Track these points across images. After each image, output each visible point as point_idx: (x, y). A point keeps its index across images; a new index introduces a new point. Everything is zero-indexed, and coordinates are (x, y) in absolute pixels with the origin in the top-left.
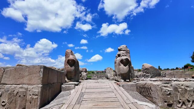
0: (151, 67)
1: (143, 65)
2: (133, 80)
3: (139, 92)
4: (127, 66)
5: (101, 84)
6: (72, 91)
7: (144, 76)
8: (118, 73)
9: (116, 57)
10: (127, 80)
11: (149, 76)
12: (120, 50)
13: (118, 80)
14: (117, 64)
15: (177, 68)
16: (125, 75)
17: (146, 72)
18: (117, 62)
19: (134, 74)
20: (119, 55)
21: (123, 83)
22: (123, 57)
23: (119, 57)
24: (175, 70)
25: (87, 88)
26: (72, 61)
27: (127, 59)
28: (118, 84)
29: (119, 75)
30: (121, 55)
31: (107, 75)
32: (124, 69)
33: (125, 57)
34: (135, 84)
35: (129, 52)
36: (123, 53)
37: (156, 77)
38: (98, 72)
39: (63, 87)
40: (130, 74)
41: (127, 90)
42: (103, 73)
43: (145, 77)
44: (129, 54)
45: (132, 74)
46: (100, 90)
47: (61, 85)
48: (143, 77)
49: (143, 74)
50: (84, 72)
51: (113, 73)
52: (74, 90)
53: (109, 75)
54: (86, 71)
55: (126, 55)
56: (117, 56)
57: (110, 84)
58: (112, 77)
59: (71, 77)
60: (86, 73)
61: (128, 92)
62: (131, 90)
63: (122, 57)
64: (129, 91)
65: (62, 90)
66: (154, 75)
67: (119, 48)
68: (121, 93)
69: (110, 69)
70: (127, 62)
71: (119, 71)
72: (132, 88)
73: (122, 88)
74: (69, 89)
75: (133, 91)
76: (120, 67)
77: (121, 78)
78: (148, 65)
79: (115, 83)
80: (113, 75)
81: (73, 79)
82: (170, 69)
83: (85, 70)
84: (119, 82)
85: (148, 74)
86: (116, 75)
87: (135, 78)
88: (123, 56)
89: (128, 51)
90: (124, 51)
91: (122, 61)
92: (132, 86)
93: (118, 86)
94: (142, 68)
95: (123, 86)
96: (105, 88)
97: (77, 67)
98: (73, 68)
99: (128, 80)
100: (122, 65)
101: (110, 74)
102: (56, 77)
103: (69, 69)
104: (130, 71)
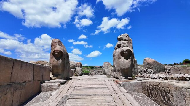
0: (154, 62)
1: (145, 60)
2: (137, 77)
3: (147, 94)
4: (129, 60)
5: (96, 82)
6: (54, 93)
7: (146, 71)
8: (117, 69)
9: (115, 48)
10: (129, 77)
11: (151, 71)
12: (120, 40)
13: (118, 77)
14: (116, 57)
15: (175, 64)
16: (126, 71)
17: (148, 67)
18: (116, 54)
19: (137, 70)
20: (119, 46)
21: (124, 81)
22: (124, 48)
23: (118, 48)
24: (173, 65)
25: (76, 87)
26: (58, 53)
27: (129, 51)
28: (117, 82)
29: (119, 71)
30: (121, 46)
31: (104, 70)
32: (125, 63)
33: (127, 48)
34: (140, 83)
35: (131, 42)
36: (124, 43)
37: (160, 73)
38: (96, 68)
39: (43, 86)
40: (133, 70)
41: (129, 91)
42: (101, 68)
43: (147, 73)
44: (131, 44)
45: (135, 69)
46: (93, 91)
47: (41, 83)
48: (145, 73)
49: (145, 69)
50: (79, 67)
51: (111, 68)
52: (58, 90)
53: (106, 70)
54: (81, 66)
55: (127, 45)
56: (117, 47)
57: (107, 82)
58: (110, 73)
59: (58, 72)
60: (81, 68)
61: (132, 95)
62: (135, 91)
63: (122, 47)
64: (132, 92)
65: (42, 90)
66: (157, 71)
67: (119, 37)
68: (123, 98)
69: (107, 64)
70: (128, 55)
71: (119, 66)
72: (136, 88)
73: (122, 88)
74: (52, 89)
75: (138, 92)
76: (120, 60)
77: (121, 74)
78: (150, 60)
79: (113, 80)
80: (111, 71)
81: (60, 75)
82: (168, 64)
83: (79, 65)
84: (119, 79)
85: (150, 70)
86: (115, 71)
87: (139, 75)
88: (124, 46)
89: (130, 40)
90: (125, 40)
91: (122, 53)
92: (136, 85)
93: (118, 85)
94: (144, 63)
95: (124, 86)
96: (100, 88)
97: (65, 61)
98: (60, 61)
99: (131, 77)
100: (123, 59)
101: (108, 70)
102: (32, 73)
103: (54, 62)
104: (132, 66)
